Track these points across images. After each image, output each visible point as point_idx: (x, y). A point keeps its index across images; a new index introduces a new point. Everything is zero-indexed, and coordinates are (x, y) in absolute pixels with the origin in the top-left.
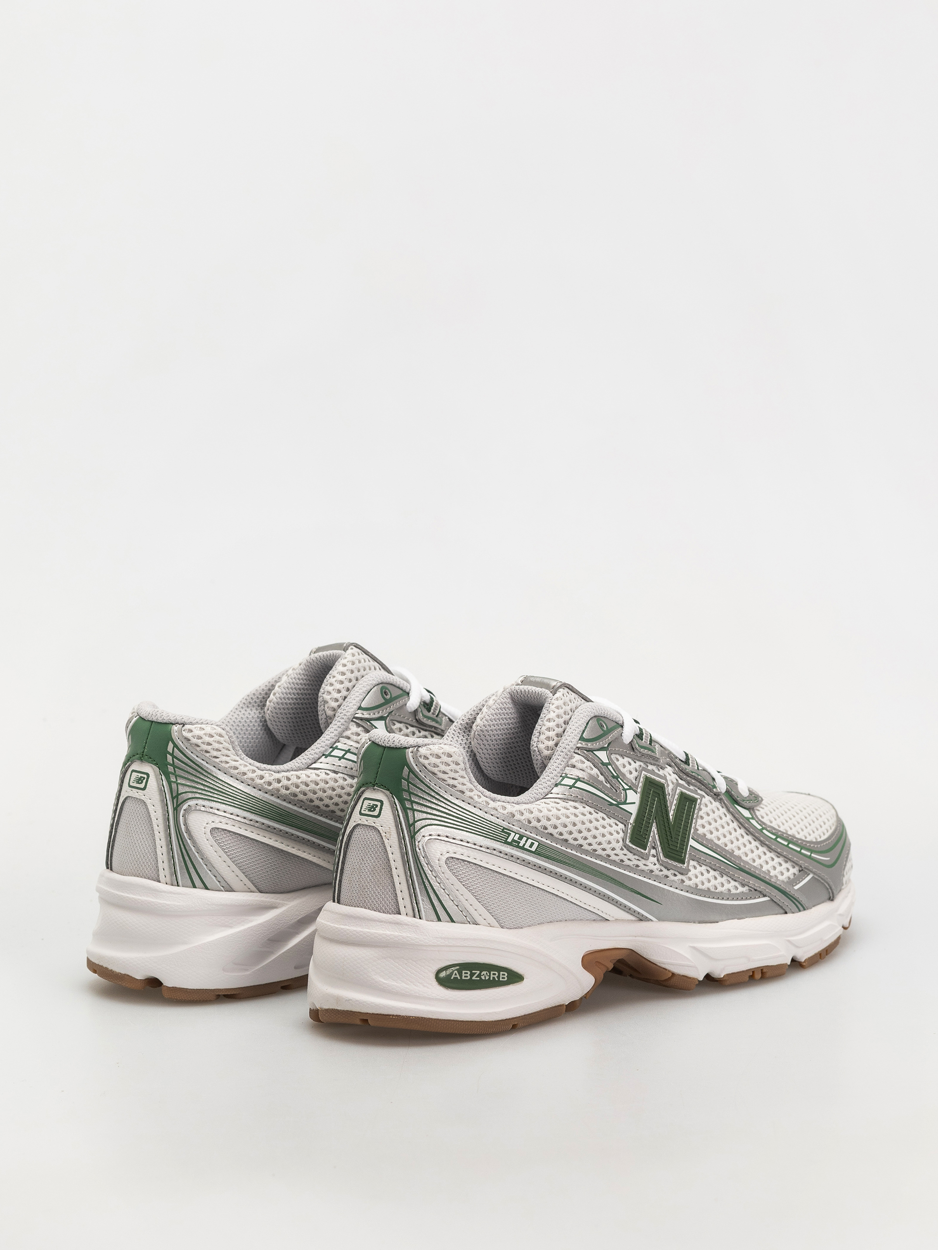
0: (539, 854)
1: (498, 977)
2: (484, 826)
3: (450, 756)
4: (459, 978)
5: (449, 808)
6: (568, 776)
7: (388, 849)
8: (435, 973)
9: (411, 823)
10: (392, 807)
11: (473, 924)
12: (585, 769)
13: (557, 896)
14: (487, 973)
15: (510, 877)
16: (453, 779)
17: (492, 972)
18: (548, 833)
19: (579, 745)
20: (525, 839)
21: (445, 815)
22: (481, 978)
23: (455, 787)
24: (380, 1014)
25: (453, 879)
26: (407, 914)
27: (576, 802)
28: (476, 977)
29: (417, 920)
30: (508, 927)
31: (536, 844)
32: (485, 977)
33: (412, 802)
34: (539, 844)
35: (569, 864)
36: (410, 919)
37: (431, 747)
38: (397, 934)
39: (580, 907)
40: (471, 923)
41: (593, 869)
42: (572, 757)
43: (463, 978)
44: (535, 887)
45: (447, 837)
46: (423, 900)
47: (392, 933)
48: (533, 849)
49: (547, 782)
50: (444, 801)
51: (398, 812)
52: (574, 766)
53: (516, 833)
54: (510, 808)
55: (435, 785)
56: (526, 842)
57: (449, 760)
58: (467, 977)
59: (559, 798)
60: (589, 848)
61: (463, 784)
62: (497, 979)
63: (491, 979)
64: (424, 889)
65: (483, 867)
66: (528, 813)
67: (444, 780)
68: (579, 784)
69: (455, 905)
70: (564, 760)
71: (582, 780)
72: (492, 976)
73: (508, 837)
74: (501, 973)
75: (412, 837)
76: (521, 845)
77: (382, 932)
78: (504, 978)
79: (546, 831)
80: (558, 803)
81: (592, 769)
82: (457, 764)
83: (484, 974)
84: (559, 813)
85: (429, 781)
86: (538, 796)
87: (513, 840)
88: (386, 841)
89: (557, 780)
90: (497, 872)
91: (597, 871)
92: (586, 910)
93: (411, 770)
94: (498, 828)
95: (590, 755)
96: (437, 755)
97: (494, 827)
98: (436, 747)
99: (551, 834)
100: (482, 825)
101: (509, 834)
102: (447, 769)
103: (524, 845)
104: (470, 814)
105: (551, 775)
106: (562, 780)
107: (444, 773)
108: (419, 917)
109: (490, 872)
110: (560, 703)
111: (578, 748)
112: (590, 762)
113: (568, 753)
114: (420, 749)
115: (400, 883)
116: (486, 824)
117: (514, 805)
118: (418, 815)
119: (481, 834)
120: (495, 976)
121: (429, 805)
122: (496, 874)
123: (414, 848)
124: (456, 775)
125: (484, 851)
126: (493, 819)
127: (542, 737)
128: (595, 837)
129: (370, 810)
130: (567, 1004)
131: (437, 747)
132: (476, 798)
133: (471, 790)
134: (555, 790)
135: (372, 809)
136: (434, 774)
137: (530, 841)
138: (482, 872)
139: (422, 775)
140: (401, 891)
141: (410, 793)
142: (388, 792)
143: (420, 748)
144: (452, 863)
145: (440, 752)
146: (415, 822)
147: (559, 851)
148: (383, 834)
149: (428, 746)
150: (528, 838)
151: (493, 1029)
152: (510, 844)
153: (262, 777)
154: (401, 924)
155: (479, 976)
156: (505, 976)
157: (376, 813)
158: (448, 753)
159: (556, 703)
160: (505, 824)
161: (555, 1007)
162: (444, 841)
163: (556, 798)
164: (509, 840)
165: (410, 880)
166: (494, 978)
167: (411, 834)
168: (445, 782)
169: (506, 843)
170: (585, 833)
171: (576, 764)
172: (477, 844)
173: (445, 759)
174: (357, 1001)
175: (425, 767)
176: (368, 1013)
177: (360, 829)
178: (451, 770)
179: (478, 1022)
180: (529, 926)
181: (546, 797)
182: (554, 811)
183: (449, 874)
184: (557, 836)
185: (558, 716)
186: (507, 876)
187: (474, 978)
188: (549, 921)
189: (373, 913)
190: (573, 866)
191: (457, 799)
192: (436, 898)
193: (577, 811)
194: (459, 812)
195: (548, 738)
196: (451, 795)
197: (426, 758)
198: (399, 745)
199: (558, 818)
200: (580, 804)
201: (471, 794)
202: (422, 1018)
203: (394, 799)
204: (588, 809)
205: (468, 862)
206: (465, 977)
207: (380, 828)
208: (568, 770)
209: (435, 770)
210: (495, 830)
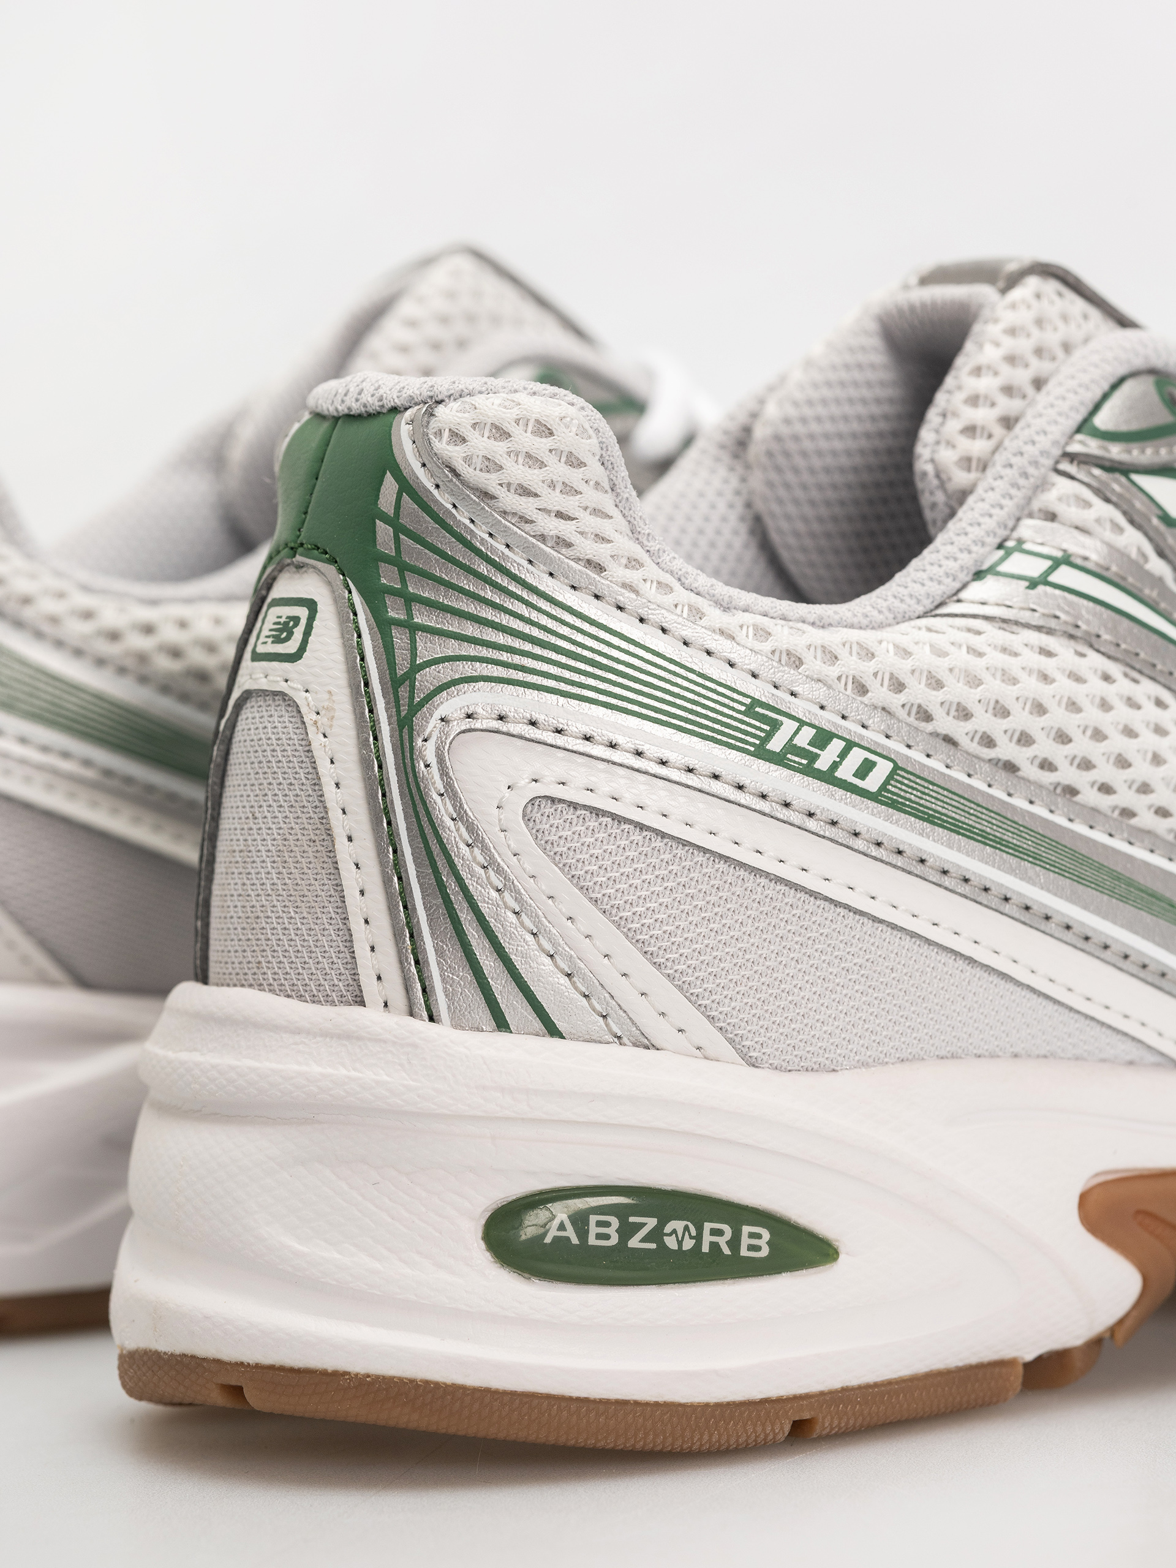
0: (893, 805)
1: (734, 1243)
2: (676, 690)
3: (544, 430)
4: (575, 1240)
5: (544, 620)
6: (1027, 546)
7: (324, 767)
8: (483, 1222)
9: (400, 673)
10: (342, 621)
11: (635, 1045)
12: (1091, 525)
13: (971, 961)
14: (686, 1228)
15: (779, 880)
16: (560, 515)
17: (708, 1226)
18: (937, 735)
19: (1075, 448)
20: (837, 746)
21: (528, 647)
22: (662, 1246)
23: (569, 545)
24: (282, 1369)
25: (553, 878)
26: (386, 1005)
27: (1050, 632)
28: (643, 1240)
29: (422, 1025)
30: (776, 1062)
31: (884, 767)
32: (680, 1243)
33: (410, 600)
34: (896, 767)
35: (1016, 848)
36: (398, 1023)
37: (478, 400)
38: (343, 1072)
39: (1071, 1009)
40: (625, 1040)
41: (1117, 877)
42: (1042, 486)
43: (592, 1241)
44: (881, 921)
45: (533, 723)
46: (440, 953)
47: (330, 1070)
48: (872, 783)
49: (944, 562)
50: (525, 594)
51: (359, 636)
52: (1052, 517)
53: (802, 723)
54: (784, 636)
55: (491, 535)
56: (843, 755)
57: (540, 446)
58: (607, 1237)
59: (986, 618)
60: (1104, 802)
61: (601, 538)
62: (727, 1251)
63: (705, 1248)
64: (442, 910)
65: (673, 838)
66: (855, 657)
67: (527, 521)
68: (1064, 576)
69: (562, 971)
70: (1013, 492)
71: (1079, 562)
72: (707, 1239)
73: (769, 735)
74: (746, 1229)
75: (405, 726)
76: (822, 764)
77: (296, 1067)
78: (757, 1248)
79: (929, 727)
80: (979, 633)
81: (1120, 530)
82: (574, 462)
83: (674, 1232)
84: (977, 665)
85: (467, 522)
86: (904, 607)
87: (791, 747)
88: (316, 739)
89: (985, 557)
90: (726, 859)
91: (1130, 883)
92: (1093, 1024)
93: (407, 487)
94: (733, 700)
95: (1116, 484)
96: (497, 428)
97: (715, 697)
98: (496, 400)
99: (949, 740)
100: (668, 686)
101: (775, 726)
102: (531, 477)
103: (835, 766)
104: (624, 645)
105: (963, 540)
106: (1002, 560)
107: (525, 492)
108: (425, 1014)
109: (700, 858)
110: (1023, 317)
111: (1072, 457)
112: (1116, 505)
113: (1031, 470)
114: (440, 410)
115: (362, 893)
116: (685, 684)
117: (805, 627)
118: (429, 646)
119: (664, 718)
120: (722, 1241)
121: (471, 608)
122: (722, 866)
123: (408, 761)
124: (569, 504)
125: (677, 779)
126: (715, 669)
127: (953, 426)
128: (1123, 763)
129: (278, 640)
130: (1029, 1356)
131: (497, 402)
132: (650, 591)
133: (633, 563)
134: (976, 590)
135: (285, 634)
136: (487, 496)
137: (857, 757)
138: (667, 857)
139: (444, 499)
140: (367, 922)
141: (403, 568)
142: (331, 570)
143: (441, 407)
144: (554, 820)
145: (506, 417)
146: (416, 668)
147: (980, 800)
148: (309, 717)
149: (467, 399)
150: (850, 745)
151: (711, 1436)
152: (778, 759)
153: (88, 615)
154: (359, 1038)
155: (656, 1235)
156: (763, 1243)
157: (291, 647)
158: (537, 421)
159: (1009, 317)
160: (759, 690)
161: (980, 1366)
162: (521, 737)
163: (975, 616)
164: (776, 744)
165: (396, 879)
166: (714, 1246)
167: (398, 712)
168: (527, 527)
169: (762, 753)
170: (1082, 746)
171: (1060, 509)
172: (648, 753)
173: (525, 440)
174: (207, 1318)
175: (453, 471)
176: (242, 1363)
177: (255, 709)
178: (552, 485)
179: (647, 1404)
180: (865, 1065)
181: (939, 611)
182: (961, 658)
183: (535, 859)
184: (974, 747)
185: (1011, 359)
186: (767, 875)
187: (634, 1243)
188: (943, 1053)
189: (280, 1002)
190: (1035, 859)
191: (573, 587)
192: (487, 944)
193: (1048, 665)
194: (580, 638)
195: (970, 430)
196: (551, 574)
197: (457, 438)
198: (374, 404)
199: (974, 681)
200: (1065, 641)
201: (633, 576)
202: (427, 1382)
203: (350, 592)
204: (1095, 660)
205: (614, 817)
206: (599, 1236)
207: (300, 698)
208: (1028, 529)
209: (490, 482)
210: (718, 707)
